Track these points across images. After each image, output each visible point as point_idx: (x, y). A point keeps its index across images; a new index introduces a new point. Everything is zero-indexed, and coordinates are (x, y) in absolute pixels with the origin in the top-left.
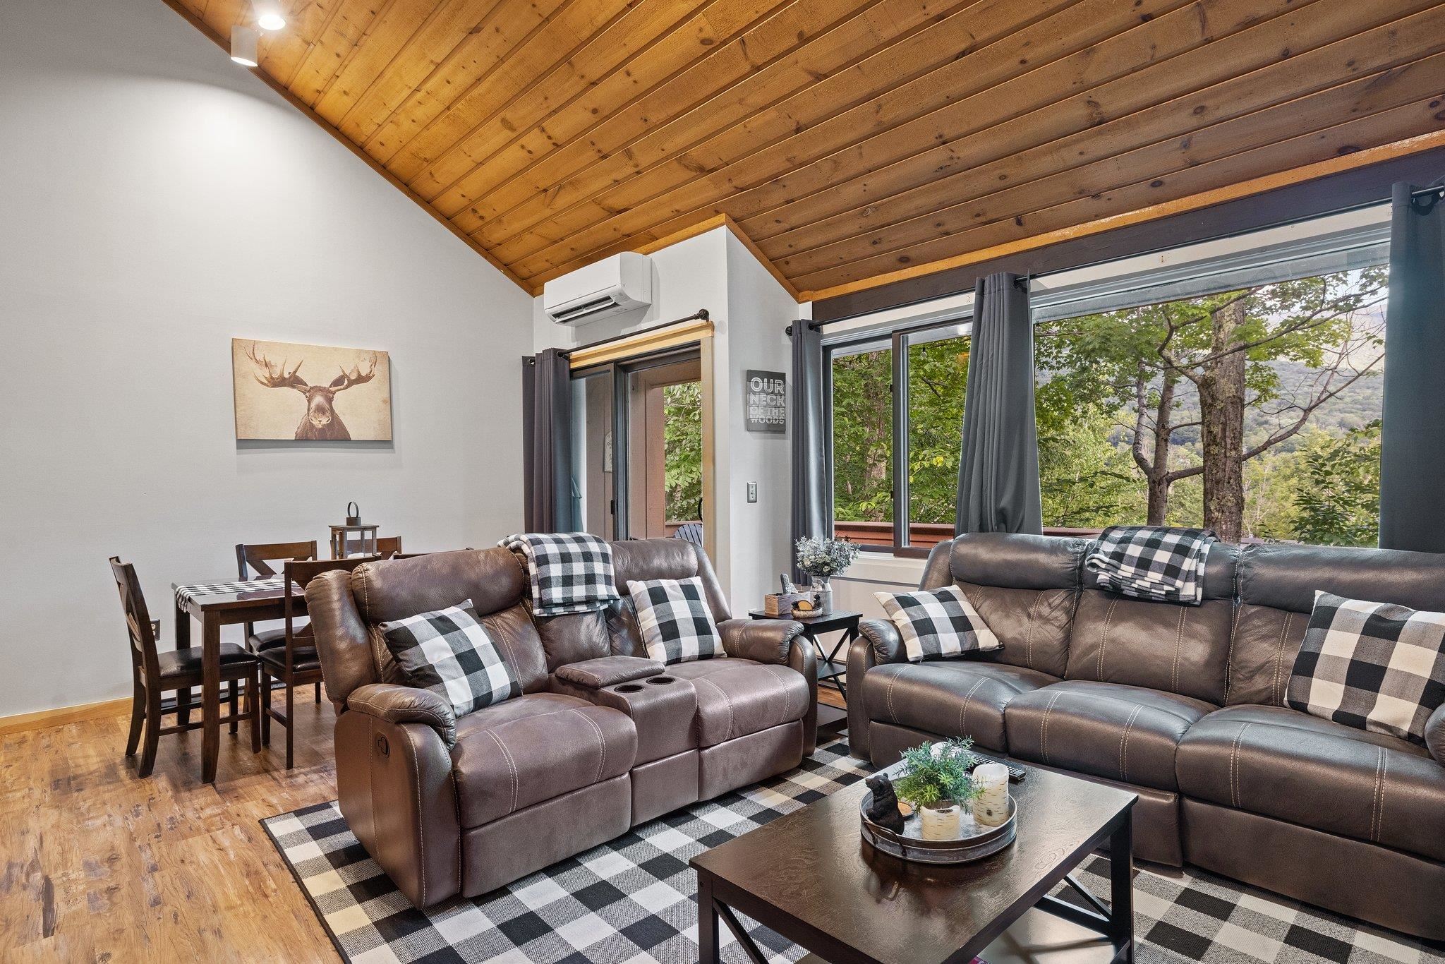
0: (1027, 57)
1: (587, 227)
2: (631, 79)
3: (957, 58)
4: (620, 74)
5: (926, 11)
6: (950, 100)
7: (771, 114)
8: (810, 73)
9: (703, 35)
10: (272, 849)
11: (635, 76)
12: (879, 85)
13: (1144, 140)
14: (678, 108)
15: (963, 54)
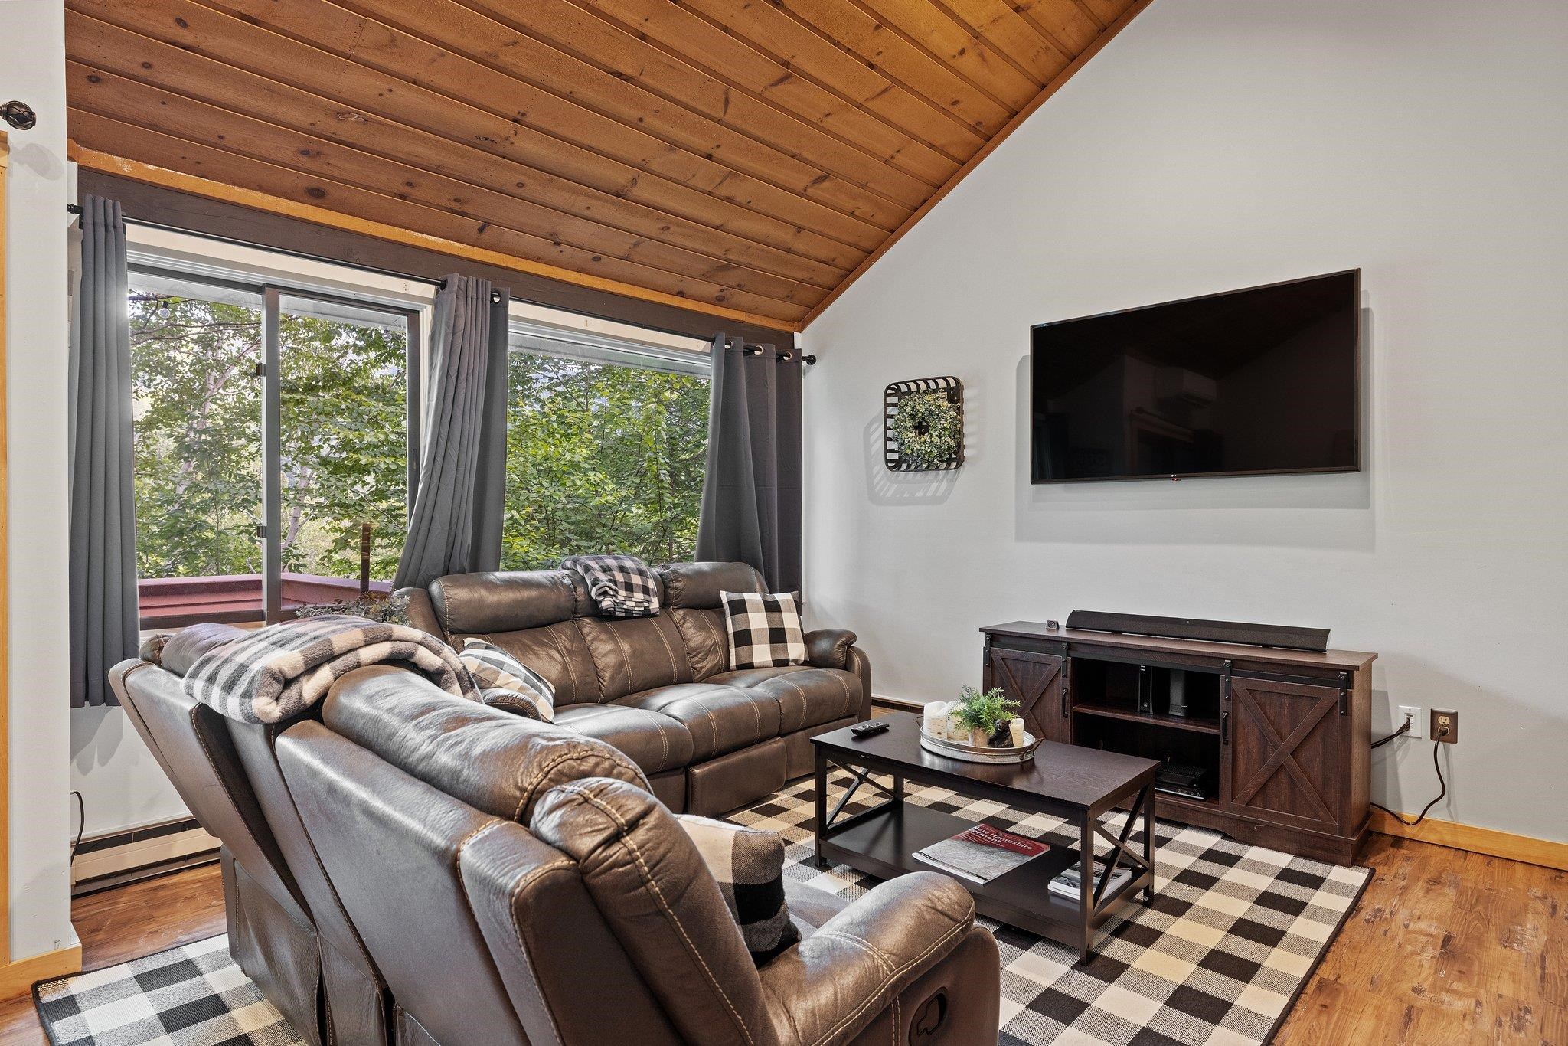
0: (647, 120)
3: (612, 74)
5: (644, 23)
6: (569, 97)
13: (626, 226)
15: (619, 75)
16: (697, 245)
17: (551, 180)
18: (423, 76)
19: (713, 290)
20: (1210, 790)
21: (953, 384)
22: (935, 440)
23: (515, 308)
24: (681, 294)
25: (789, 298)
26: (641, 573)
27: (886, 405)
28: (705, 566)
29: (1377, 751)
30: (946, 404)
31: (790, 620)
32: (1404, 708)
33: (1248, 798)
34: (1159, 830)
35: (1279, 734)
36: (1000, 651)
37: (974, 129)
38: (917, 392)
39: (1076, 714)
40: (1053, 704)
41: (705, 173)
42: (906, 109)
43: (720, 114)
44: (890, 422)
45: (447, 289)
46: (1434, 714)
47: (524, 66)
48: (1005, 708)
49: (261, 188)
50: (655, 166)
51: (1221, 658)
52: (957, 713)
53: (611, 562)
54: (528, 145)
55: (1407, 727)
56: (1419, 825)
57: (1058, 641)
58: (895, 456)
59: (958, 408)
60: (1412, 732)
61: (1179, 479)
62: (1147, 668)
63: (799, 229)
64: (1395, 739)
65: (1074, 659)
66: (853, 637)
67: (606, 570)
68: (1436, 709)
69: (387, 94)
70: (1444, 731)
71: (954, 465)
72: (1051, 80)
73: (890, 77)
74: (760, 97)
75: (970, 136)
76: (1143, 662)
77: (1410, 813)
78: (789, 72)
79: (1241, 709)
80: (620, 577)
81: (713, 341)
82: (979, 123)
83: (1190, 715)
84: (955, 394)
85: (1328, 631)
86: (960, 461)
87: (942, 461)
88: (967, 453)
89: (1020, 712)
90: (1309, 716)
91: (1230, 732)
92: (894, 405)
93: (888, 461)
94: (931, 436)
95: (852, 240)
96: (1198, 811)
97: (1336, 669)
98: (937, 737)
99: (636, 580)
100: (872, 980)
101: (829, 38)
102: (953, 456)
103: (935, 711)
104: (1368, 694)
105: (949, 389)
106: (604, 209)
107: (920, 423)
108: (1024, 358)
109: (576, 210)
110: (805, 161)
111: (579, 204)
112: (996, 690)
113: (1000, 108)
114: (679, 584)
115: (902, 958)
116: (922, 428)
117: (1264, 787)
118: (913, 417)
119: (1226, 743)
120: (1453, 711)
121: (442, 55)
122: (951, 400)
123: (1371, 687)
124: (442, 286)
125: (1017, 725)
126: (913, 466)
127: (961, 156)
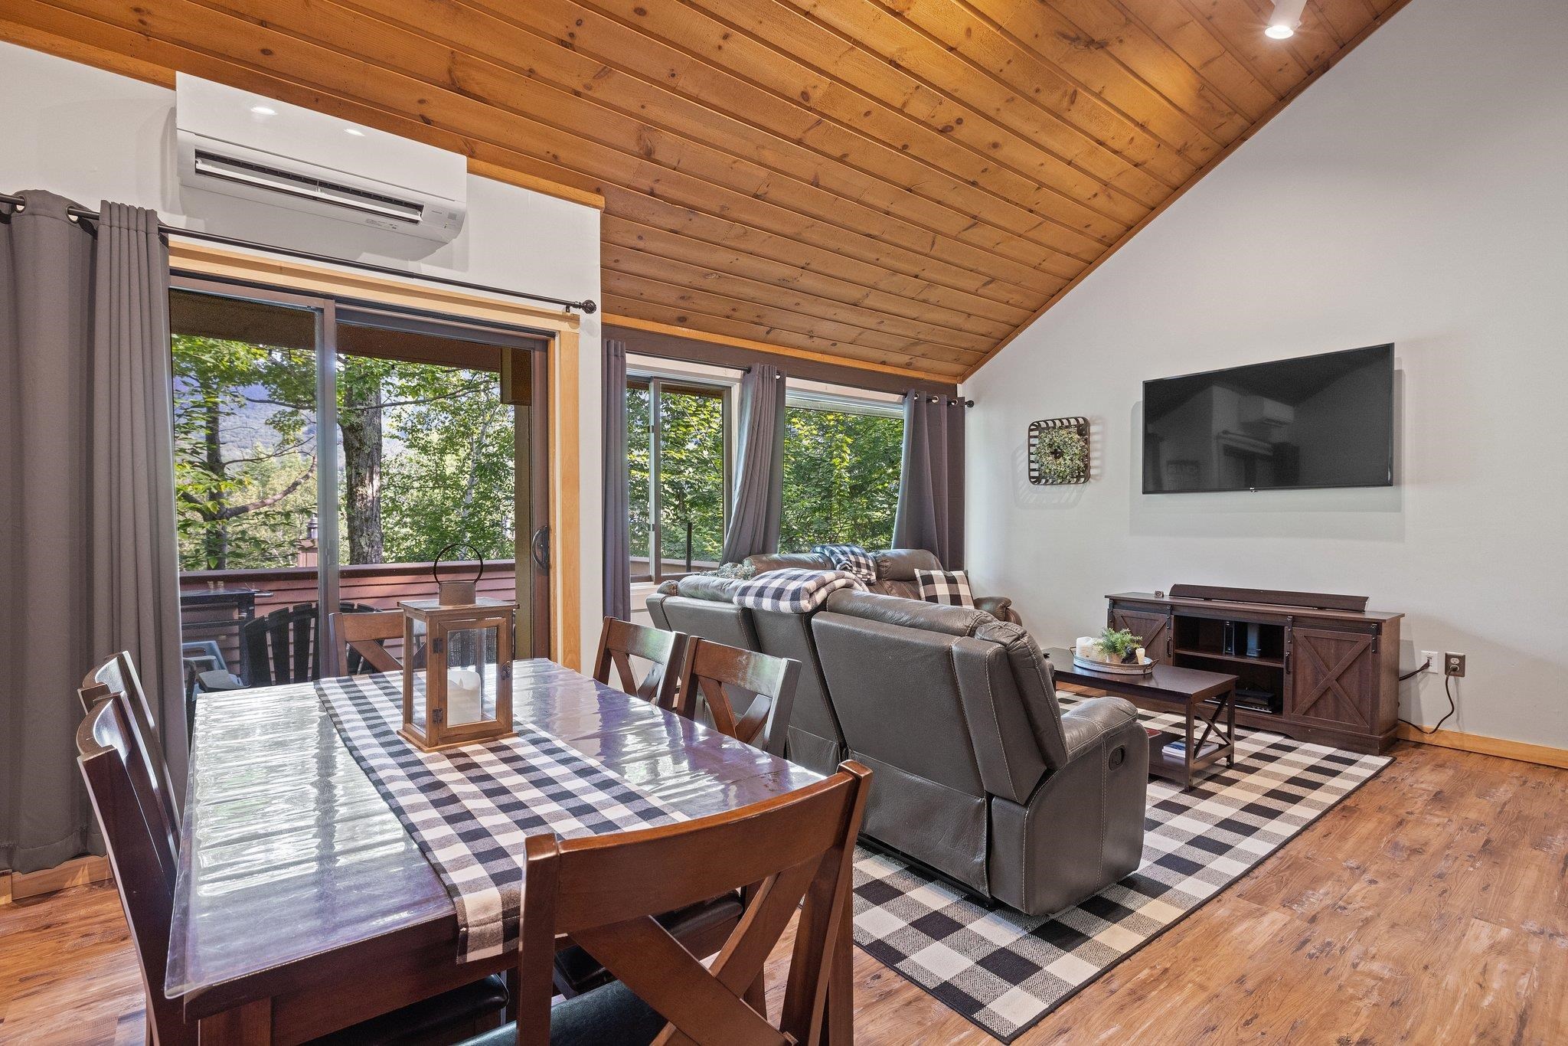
0: (882, 259)
1: (368, 59)
2: (721, 42)
3: (865, 236)
4: (721, 28)
6: (837, 252)
7: (763, 173)
8: (816, 177)
9: (810, 90)
10: (1077, 1000)
11: (726, 45)
12: (829, 216)
13: (856, 323)
14: (714, 100)
15: (869, 236)
16: (899, 331)
17: (816, 300)
18: (758, 250)
19: (905, 359)
20: (1277, 707)
21: (1081, 421)
22: (1068, 462)
23: (790, 382)
24: (883, 363)
25: (956, 360)
26: (864, 556)
27: (1030, 437)
28: (902, 552)
29: (1404, 684)
30: (1077, 436)
31: (963, 590)
32: (1425, 652)
33: (1304, 711)
34: (1237, 732)
35: (1327, 666)
36: (1119, 612)
37: (1099, 241)
38: (1054, 428)
39: (1177, 655)
40: (1161, 646)
41: (912, 286)
42: (1051, 234)
43: (927, 251)
44: (1033, 449)
45: (752, 373)
46: (1448, 657)
47: (815, 238)
48: (1132, 641)
49: (654, 320)
50: (881, 286)
51: (1285, 615)
52: (1100, 644)
53: (846, 549)
54: (808, 281)
55: (1427, 665)
56: (1435, 734)
57: (1165, 604)
58: (1036, 474)
59: (1086, 440)
60: (1430, 669)
61: (1256, 490)
62: (1231, 622)
63: (969, 315)
64: (1418, 674)
65: (1175, 616)
66: (1009, 602)
67: (844, 553)
68: (1449, 653)
69: (735, 262)
70: (1455, 668)
71: (1082, 480)
72: (1159, 204)
73: (1043, 216)
74: (956, 239)
75: (1097, 245)
76: (1228, 617)
77: (1429, 725)
78: (976, 220)
79: (1300, 650)
80: (852, 558)
81: (905, 395)
82: (1104, 237)
83: (1262, 655)
84: (1083, 429)
85: (1366, 599)
86: (1087, 478)
87: (1073, 477)
88: (1092, 472)
89: (1142, 644)
90: (1348, 655)
91: (1291, 665)
92: (1035, 437)
93: (1031, 478)
94: (1065, 460)
95: (1005, 319)
96: (1268, 720)
97: (1370, 622)
98: (1085, 658)
99: (862, 560)
100: (1092, 730)
101: (1005, 199)
102: (1082, 474)
103: (1082, 642)
104: (1397, 642)
105: (1078, 426)
106: (844, 314)
107: (1056, 450)
108: (1137, 403)
109: (827, 317)
110: (979, 273)
111: (830, 312)
112: (1125, 630)
113: (1119, 226)
114: (887, 564)
115: (1106, 725)
116: (1057, 454)
117: (1315, 704)
118: (1050, 446)
119: (1288, 673)
120: (1462, 654)
121: (770, 237)
122: (1080, 434)
123: (1399, 637)
124: (748, 371)
125: (1140, 652)
126: (1051, 481)
127: (1090, 259)
